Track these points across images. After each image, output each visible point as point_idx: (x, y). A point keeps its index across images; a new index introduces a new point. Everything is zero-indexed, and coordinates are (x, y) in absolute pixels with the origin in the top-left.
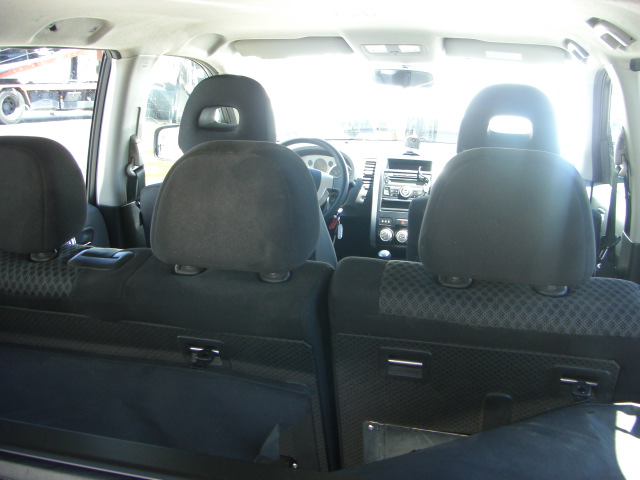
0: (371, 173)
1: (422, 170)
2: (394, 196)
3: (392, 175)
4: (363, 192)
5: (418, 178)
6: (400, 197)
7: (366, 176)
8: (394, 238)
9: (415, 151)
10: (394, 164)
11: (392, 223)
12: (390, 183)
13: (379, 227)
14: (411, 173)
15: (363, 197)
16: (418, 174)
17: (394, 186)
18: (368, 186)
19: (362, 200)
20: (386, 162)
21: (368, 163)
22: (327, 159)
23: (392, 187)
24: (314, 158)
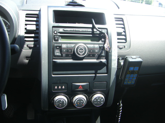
0: (34, 28)
2: (67, 56)
3: (61, 30)
4: (26, 51)
5: (93, 33)
6: (74, 56)
7: (28, 32)
8: (70, 103)
11: (67, 88)
13: (52, 94)
15: (27, 58)
16: (93, 27)
17: (65, 43)
18: (32, 44)
19: (27, 61)
21: (28, 15)
23: (64, 46)
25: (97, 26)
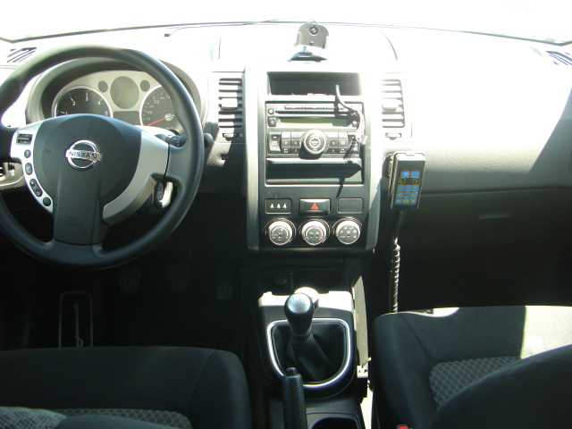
0: (233, 104)
1: (342, 93)
2: (291, 151)
3: (281, 107)
4: (221, 145)
5: (336, 111)
6: (303, 153)
7: (225, 111)
8: (297, 237)
9: (315, 51)
10: (281, 83)
11: (291, 208)
12: (280, 125)
13: (265, 218)
14: (318, 100)
15: (223, 156)
16: (336, 102)
17: (289, 131)
18: (230, 132)
19: (222, 162)
20: (265, 81)
21: (224, 81)
22: (138, 77)
23: (285, 135)
24: (110, 77)
25: (343, 98)
